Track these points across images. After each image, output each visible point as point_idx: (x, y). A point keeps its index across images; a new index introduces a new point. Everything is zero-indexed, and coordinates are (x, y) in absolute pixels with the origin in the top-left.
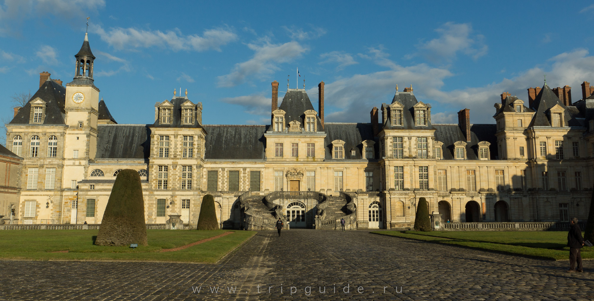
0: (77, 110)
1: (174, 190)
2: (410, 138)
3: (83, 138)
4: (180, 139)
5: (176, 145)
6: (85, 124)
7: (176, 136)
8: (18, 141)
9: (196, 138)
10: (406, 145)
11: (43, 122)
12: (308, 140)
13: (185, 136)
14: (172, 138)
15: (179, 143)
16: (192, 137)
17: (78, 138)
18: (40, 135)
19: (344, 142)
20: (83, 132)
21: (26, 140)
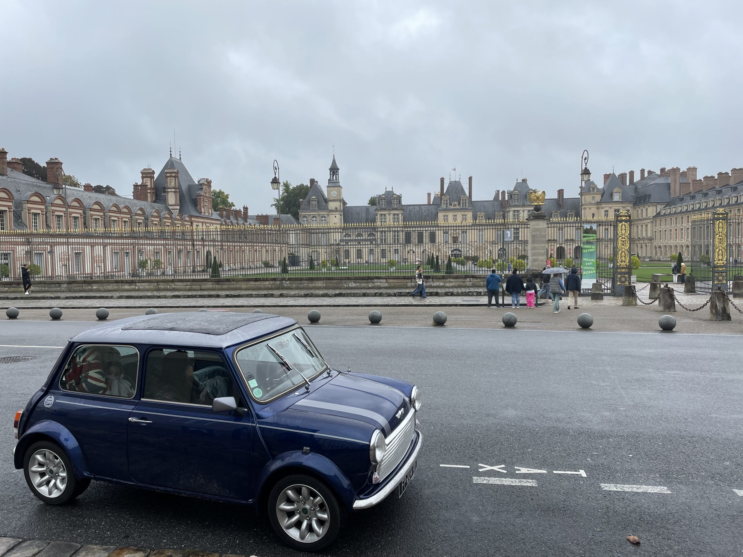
0: (334, 201)
1: (390, 244)
2: (524, 211)
3: (338, 216)
4: (391, 216)
5: (390, 219)
6: (339, 209)
7: (389, 215)
8: (305, 219)
9: (400, 215)
10: (521, 215)
11: (317, 208)
12: (463, 213)
13: (394, 215)
14: (387, 215)
15: (391, 218)
16: (398, 215)
17: (335, 217)
18: (317, 216)
19: (484, 214)
20: (338, 213)
21: (309, 219)
